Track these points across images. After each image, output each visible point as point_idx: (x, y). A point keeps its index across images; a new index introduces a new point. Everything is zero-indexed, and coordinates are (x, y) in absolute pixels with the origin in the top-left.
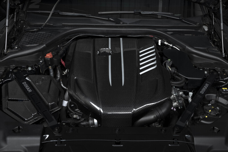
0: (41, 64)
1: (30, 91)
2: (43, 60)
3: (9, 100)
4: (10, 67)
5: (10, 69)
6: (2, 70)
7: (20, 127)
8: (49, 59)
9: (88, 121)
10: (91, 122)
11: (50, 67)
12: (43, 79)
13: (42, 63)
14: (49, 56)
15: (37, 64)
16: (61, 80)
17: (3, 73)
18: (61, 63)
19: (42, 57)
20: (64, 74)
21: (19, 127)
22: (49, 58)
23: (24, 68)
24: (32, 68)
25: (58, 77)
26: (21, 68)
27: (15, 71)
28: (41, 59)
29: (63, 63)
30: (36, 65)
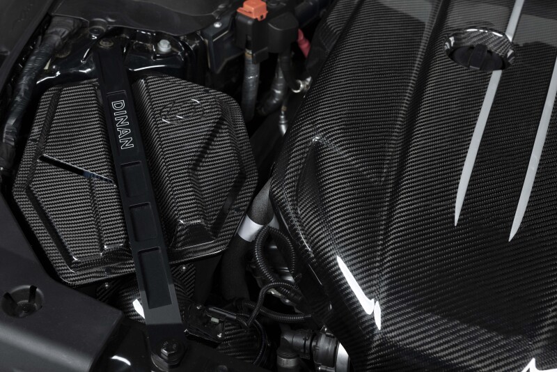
0: (214, 37)
1: (127, 144)
2: (227, 19)
3: (44, 159)
4: (93, 23)
5: (92, 31)
6: (64, 30)
7: (37, 290)
8: (250, 22)
9: (315, 337)
10: (324, 344)
11: (249, 54)
12: (193, 106)
13: (221, 31)
14: (253, 9)
15: (199, 33)
16: (284, 108)
17: (63, 39)
18: (295, 47)
19: (226, 7)
20: (298, 88)
21: (33, 289)
22: (250, 19)
23: (145, 38)
24: (173, 43)
25: (274, 92)
26: (134, 35)
27: (105, 45)
28: (222, 14)
29: (305, 46)
30: (193, 36)
